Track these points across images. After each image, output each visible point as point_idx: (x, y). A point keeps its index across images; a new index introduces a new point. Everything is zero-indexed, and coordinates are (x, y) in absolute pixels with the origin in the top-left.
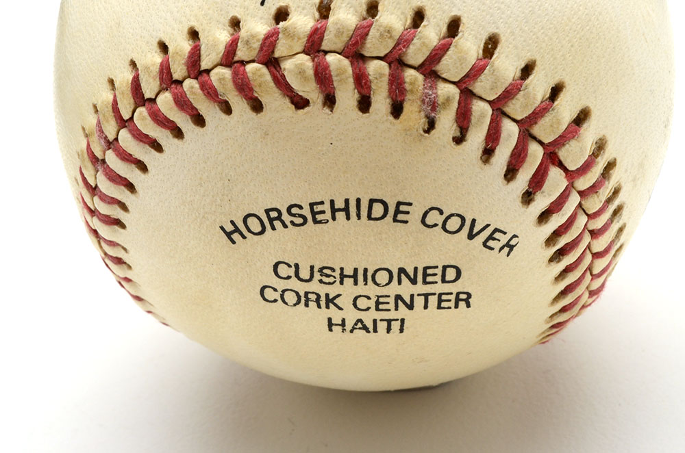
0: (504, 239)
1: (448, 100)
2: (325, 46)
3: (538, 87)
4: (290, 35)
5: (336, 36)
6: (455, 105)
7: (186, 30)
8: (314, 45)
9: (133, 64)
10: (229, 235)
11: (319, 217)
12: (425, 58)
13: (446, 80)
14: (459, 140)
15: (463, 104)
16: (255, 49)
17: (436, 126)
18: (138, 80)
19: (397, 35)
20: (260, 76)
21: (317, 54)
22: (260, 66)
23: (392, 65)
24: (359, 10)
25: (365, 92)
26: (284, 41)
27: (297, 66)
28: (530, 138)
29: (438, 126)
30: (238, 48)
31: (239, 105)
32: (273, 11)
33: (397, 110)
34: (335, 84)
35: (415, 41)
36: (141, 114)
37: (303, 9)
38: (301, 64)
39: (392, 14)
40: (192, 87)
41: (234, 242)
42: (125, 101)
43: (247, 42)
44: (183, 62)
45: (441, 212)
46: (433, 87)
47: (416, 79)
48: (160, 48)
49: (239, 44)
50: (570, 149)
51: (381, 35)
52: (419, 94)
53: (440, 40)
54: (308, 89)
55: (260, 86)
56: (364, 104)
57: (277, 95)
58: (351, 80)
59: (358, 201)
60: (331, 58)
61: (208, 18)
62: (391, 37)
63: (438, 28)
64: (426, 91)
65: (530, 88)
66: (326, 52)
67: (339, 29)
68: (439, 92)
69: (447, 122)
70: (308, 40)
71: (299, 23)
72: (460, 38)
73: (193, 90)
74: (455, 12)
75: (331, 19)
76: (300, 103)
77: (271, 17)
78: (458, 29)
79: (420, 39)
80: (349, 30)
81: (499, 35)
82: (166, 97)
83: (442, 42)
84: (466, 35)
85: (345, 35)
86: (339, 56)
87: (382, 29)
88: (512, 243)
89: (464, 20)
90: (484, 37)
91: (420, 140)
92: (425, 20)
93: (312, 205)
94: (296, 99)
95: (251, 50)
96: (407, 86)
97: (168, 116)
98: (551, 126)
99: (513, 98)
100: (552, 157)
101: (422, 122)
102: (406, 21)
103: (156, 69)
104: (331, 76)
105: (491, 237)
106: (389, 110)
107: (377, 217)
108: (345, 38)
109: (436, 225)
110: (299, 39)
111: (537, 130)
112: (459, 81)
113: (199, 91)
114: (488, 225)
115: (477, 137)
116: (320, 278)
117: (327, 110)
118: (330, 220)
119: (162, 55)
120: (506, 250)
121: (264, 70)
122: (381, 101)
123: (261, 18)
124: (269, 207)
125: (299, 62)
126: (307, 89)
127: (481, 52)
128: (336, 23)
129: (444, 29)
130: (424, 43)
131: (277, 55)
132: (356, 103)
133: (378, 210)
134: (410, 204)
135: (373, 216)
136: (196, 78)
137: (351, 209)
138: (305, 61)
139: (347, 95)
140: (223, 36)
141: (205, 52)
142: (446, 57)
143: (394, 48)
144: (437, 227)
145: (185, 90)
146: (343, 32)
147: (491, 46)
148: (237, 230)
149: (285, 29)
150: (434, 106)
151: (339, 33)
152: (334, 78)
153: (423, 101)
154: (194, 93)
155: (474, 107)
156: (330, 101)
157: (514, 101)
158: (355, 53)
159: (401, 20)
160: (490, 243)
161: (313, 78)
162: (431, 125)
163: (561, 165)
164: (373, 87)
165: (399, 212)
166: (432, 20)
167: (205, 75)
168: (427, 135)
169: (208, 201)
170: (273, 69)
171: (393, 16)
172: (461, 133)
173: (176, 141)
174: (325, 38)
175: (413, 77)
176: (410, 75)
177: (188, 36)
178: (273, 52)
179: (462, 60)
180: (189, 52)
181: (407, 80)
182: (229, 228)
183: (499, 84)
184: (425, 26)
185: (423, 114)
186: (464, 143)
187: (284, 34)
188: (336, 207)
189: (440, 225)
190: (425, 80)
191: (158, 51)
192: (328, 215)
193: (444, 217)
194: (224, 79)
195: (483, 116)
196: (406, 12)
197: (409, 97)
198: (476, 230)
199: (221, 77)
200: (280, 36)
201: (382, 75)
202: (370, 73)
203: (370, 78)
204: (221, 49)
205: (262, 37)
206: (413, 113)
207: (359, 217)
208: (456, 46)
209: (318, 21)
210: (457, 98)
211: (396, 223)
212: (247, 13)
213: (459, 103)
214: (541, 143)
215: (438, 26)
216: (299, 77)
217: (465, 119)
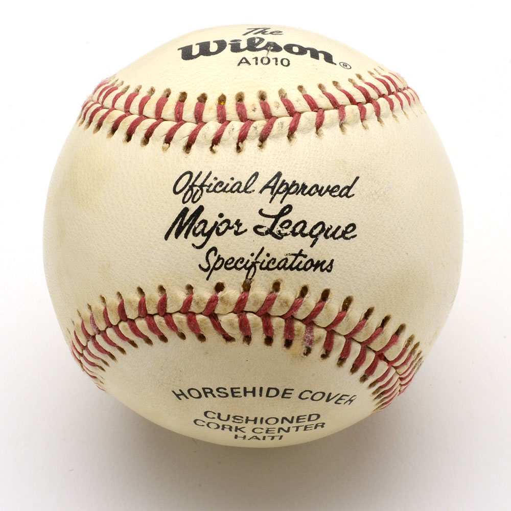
0: (347, 398)
1: (320, 338)
2: (246, 309)
3: (374, 321)
4: (225, 301)
5: (254, 305)
6: (324, 340)
7: (157, 287)
8: (240, 308)
9: (119, 294)
10: (178, 396)
11: (236, 395)
12: (307, 315)
13: (319, 327)
14: (324, 356)
15: (328, 340)
16: (203, 308)
17: (312, 352)
18: (124, 307)
19: (290, 304)
20: (206, 324)
21: (241, 313)
22: (206, 317)
23: (287, 321)
24: (268, 288)
25: (269, 335)
26: (221, 306)
27: (228, 320)
28: (367, 349)
29: (313, 352)
30: (192, 305)
31: (191, 337)
32: (214, 284)
33: (288, 344)
34: (252, 332)
35: (302, 307)
36: (124, 326)
37: (234, 285)
38: (231, 320)
39: (288, 291)
40: (161, 322)
41: (180, 399)
42: (114, 316)
43: (198, 303)
44: (155, 306)
45: (311, 392)
46: (311, 331)
47: (301, 328)
48: (138, 290)
49: (192, 303)
50: (391, 351)
51: (282, 305)
52: (303, 336)
53: (316, 304)
54: (236, 333)
55: (205, 329)
56: (269, 341)
57: (215, 334)
58: (262, 329)
59: (261, 389)
60: (250, 316)
61: (172, 282)
62: (287, 305)
63: (316, 297)
64: (307, 334)
65: (370, 324)
66: (247, 312)
67: (255, 300)
68: (315, 334)
69: (318, 349)
70: (236, 306)
71: (231, 295)
72: (329, 302)
73: (162, 324)
74: (327, 287)
75: (251, 293)
76: (228, 339)
77: (213, 288)
78: (328, 296)
79: (304, 305)
80: (261, 302)
81: (353, 297)
82: (142, 323)
83: (318, 306)
84: (332, 300)
85: (259, 304)
86: (255, 315)
87: (282, 301)
88: (352, 399)
89: (332, 291)
90: (344, 298)
91: (302, 359)
92: (308, 293)
93: (232, 389)
94: (226, 336)
95: (200, 309)
96: (296, 333)
97: (143, 333)
98: (381, 342)
99: (359, 332)
100: (380, 356)
101: (304, 350)
102: (297, 294)
103: (136, 305)
104: (249, 327)
105: (340, 399)
106: (284, 344)
107: (272, 395)
108: (259, 306)
109: (307, 398)
110: (231, 305)
111: (372, 346)
112: (327, 327)
113: (165, 325)
114: (339, 394)
115: (335, 354)
116: (233, 420)
117: (246, 344)
118: (243, 396)
119: (140, 295)
120: (349, 402)
121: (208, 320)
122: (279, 340)
123: (207, 288)
124: (205, 387)
125: (230, 318)
126: (234, 332)
127: (341, 308)
128: (254, 297)
129: (319, 297)
130: (307, 308)
131: (216, 312)
132: (264, 341)
133: (273, 393)
134: (293, 390)
135: (269, 395)
136: (163, 316)
137: (256, 392)
138: (234, 318)
139: (258, 337)
140: (182, 296)
141: (170, 303)
142: (320, 315)
143: (289, 311)
144: (308, 399)
145: (156, 322)
146: (258, 302)
147: (348, 302)
148: (183, 394)
149: (222, 298)
150: (311, 342)
151: (256, 303)
152: (251, 329)
153: (305, 340)
154: (162, 326)
155: (335, 340)
156: (248, 339)
157: (359, 333)
158: (265, 314)
159: (293, 294)
160: (339, 402)
161: (238, 327)
162: (308, 351)
163: (385, 359)
164: (275, 333)
165: (286, 394)
166: (312, 293)
167: (169, 316)
168: (306, 356)
169: (166, 378)
170: (213, 320)
171: (289, 293)
172: (326, 352)
173: (147, 345)
174: (247, 305)
175: (299, 327)
176: (298, 325)
177: (158, 290)
178: (214, 310)
179: (329, 316)
180: (159, 301)
181: (296, 329)
182: (178, 392)
183: (351, 326)
184: (308, 297)
185: (304, 346)
186: (328, 358)
187: (221, 301)
188: (247, 390)
189: (310, 398)
190: (306, 327)
191: (137, 292)
192: (242, 394)
193: (312, 394)
194: (182, 322)
195: (340, 344)
196: (297, 289)
197: (296, 338)
198: (331, 398)
199: (180, 319)
200: (219, 302)
201: (280, 327)
202: (274, 325)
203: (273, 328)
204: (181, 304)
205: (207, 301)
206: (298, 346)
207: (261, 395)
208: (326, 308)
209: (242, 293)
210: (325, 336)
211: (283, 399)
212: (198, 284)
213: (326, 339)
214: (374, 351)
215: (316, 296)
216: (230, 326)
217: (329, 347)
